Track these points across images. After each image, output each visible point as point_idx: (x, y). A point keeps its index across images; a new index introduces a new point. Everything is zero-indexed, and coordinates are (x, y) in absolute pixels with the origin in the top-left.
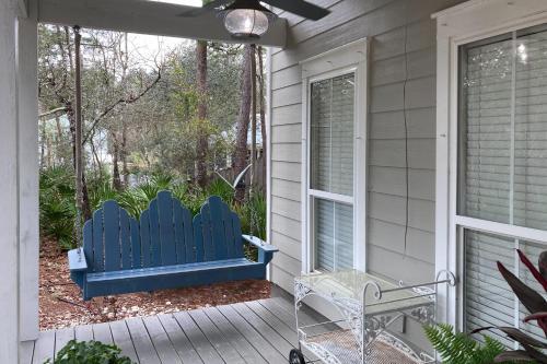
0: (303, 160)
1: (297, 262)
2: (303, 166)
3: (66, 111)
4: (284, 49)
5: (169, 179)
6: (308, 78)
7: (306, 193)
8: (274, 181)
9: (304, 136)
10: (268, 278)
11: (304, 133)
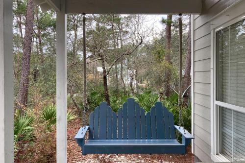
0: (212, 82)
1: (208, 146)
2: (212, 85)
3: (101, 60)
4: (200, 15)
5: (150, 92)
6: (214, 29)
7: (214, 103)
8: (196, 95)
9: (212, 67)
10: (192, 152)
11: (212, 64)
